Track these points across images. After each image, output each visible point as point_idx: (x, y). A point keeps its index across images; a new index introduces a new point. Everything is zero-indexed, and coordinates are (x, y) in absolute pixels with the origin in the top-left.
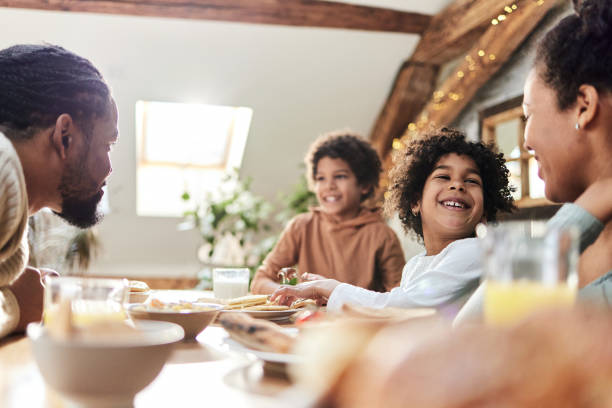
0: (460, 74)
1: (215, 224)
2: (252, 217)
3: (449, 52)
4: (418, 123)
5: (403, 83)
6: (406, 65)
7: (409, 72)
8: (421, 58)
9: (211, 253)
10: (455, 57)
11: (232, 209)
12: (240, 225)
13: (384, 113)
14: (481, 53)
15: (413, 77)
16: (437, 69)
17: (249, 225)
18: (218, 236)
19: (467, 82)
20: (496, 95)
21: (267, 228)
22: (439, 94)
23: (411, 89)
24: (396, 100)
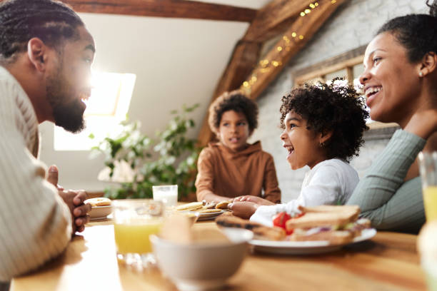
0: (279, 49)
1: (113, 154)
2: (139, 148)
3: (270, 34)
4: (250, 81)
5: (238, 55)
6: (240, 43)
7: (241, 48)
8: (250, 38)
9: (111, 175)
10: (272, 37)
11: (126, 144)
12: (132, 154)
13: (225, 75)
14: (294, 35)
15: (245, 51)
16: (260, 45)
17: (138, 154)
18: (116, 163)
19: (284, 54)
20: (302, 62)
21: (149, 155)
22: (265, 62)
23: (243, 59)
24: (233, 66)
